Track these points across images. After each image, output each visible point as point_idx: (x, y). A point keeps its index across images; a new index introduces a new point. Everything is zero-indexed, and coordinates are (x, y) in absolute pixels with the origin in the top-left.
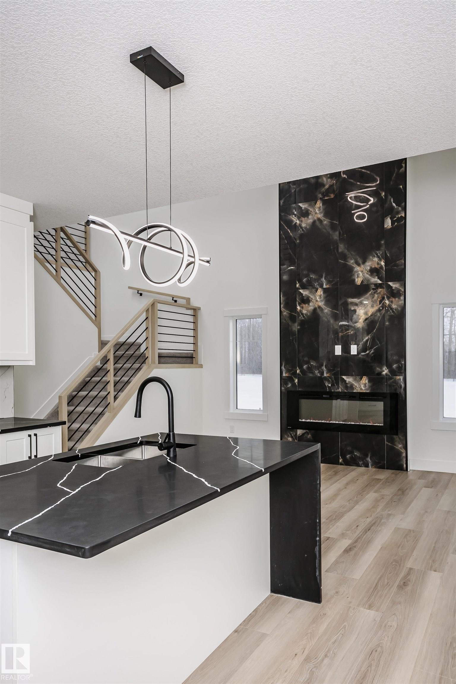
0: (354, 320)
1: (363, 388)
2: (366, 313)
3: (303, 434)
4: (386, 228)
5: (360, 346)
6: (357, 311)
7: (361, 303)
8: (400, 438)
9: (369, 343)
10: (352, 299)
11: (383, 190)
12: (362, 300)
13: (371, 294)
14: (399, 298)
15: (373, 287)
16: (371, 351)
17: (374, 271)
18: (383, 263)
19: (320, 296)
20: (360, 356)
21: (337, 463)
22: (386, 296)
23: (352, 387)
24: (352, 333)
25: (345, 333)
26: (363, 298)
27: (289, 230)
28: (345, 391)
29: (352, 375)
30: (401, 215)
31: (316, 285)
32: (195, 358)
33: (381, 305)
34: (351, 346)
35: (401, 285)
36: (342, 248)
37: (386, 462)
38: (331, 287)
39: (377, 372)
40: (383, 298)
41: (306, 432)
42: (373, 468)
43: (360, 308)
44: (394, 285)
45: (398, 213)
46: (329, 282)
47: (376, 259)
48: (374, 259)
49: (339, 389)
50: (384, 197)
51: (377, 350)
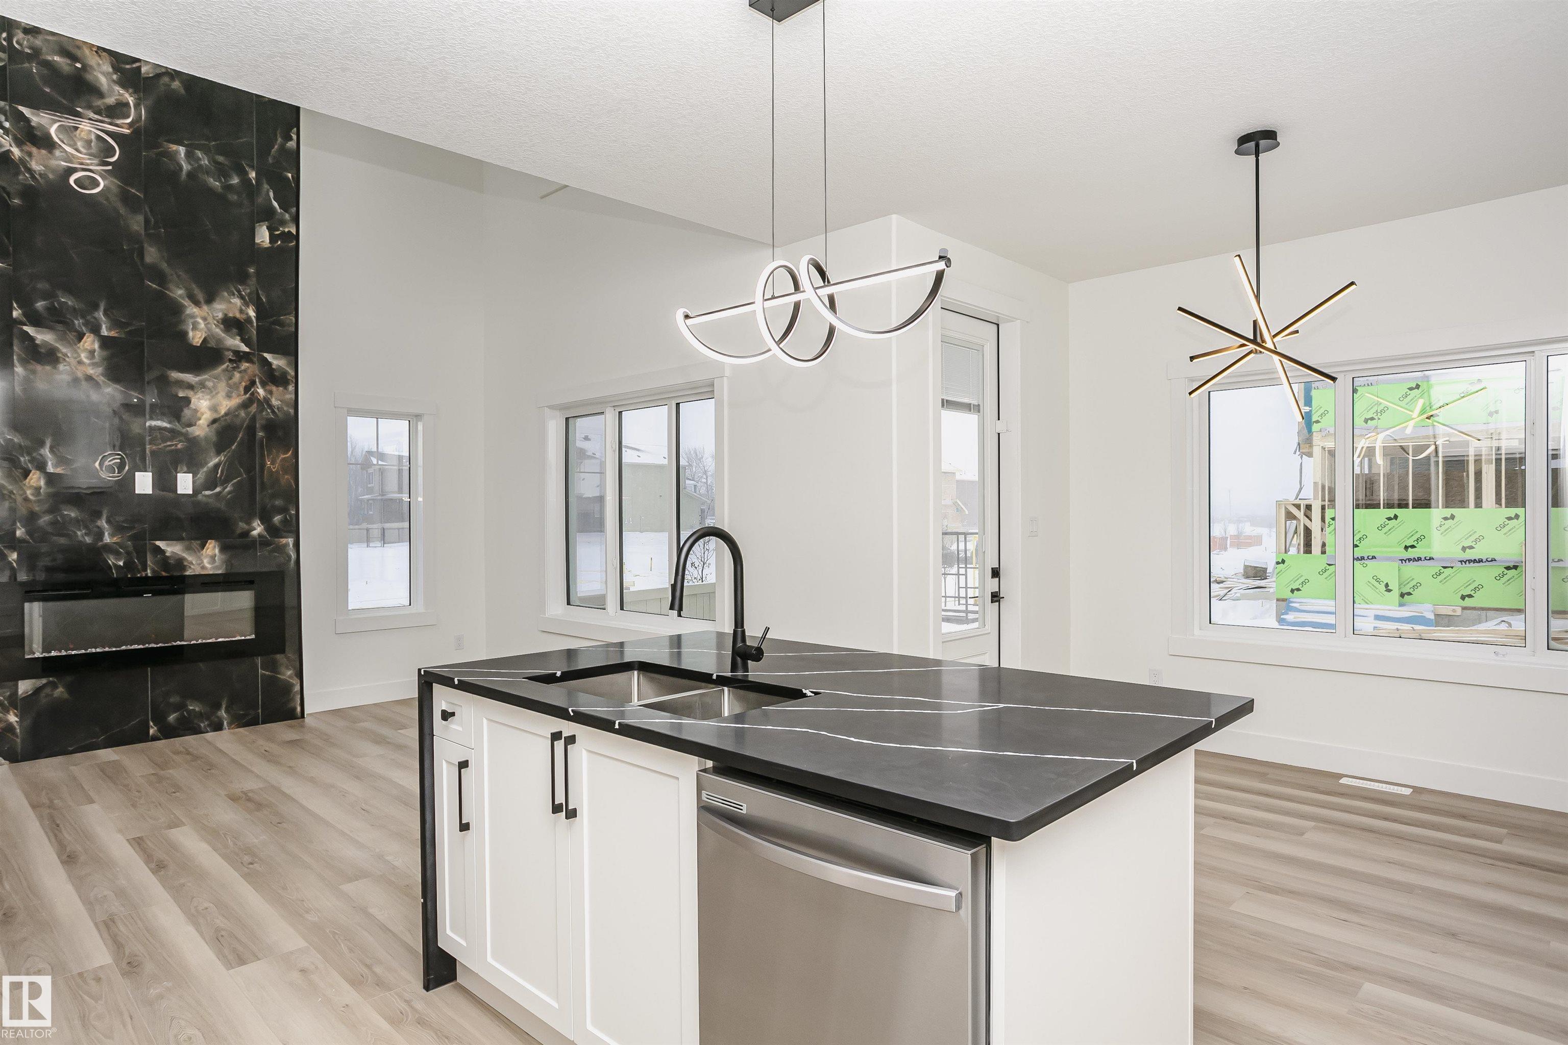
0: (184, 420)
1: (209, 566)
2: (214, 409)
3: (38, 690)
4: (258, 244)
5: (201, 475)
6: (193, 400)
7: (202, 385)
8: (288, 658)
9: (222, 471)
10: (180, 374)
11: (252, 167)
12: (206, 380)
13: (226, 370)
14: (286, 388)
15: (230, 357)
16: (226, 487)
18: (252, 313)
19: (92, 352)
20: (200, 497)
21: (144, 739)
22: (258, 379)
23: (180, 563)
24: (179, 446)
25: (162, 445)
26: (206, 376)
28: (164, 574)
29: (179, 539)
30: (290, 229)
31: (79, 323)
33: (248, 396)
34: (178, 474)
35: (289, 364)
36: (152, 254)
37: (260, 711)
38: (122, 336)
39: (239, 531)
40: (253, 383)
41: (48, 683)
42: (232, 729)
43: (200, 395)
44: (277, 361)
45: (283, 223)
46: (115, 324)
47: (237, 301)
48: (232, 300)
49: (146, 570)
50: (254, 182)
51: (238, 486)
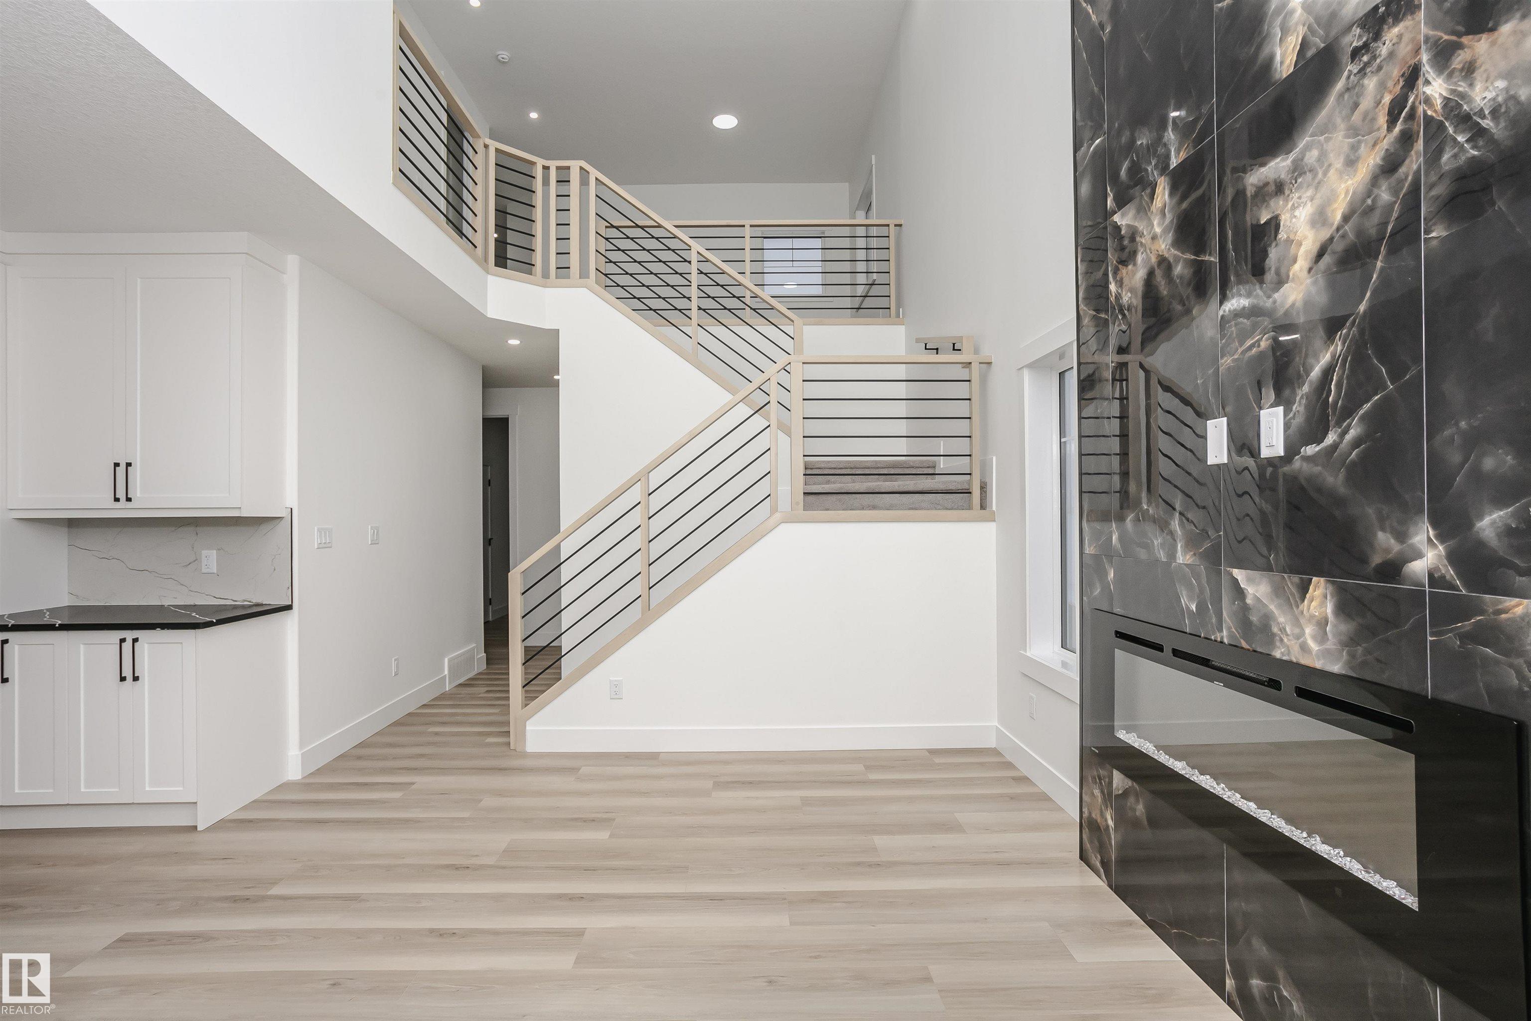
0: (1270, 276)
1: (1313, 646)
2: (1321, 217)
5: (1299, 407)
6: (1283, 219)
7: (1298, 169)
9: (1339, 385)
10: (1263, 170)
13: (1345, 89)
16: (1349, 427)
19: (1163, 210)
20: (1298, 462)
22: (1428, 51)
23: (1265, 628)
24: (1261, 344)
25: (1241, 350)
26: (1304, 140)
28: (1243, 641)
29: (1268, 566)
31: (1152, 170)
32: (971, 493)
33: (1401, 127)
34: (1261, 413)
38: (1192, 151)
39: (1376, 559)
40: (1411, 79)
41: (1133, 787)
43: (1295, 197)
46: (1185, 134)
49: (1221, 630)
51: (1375, 421)
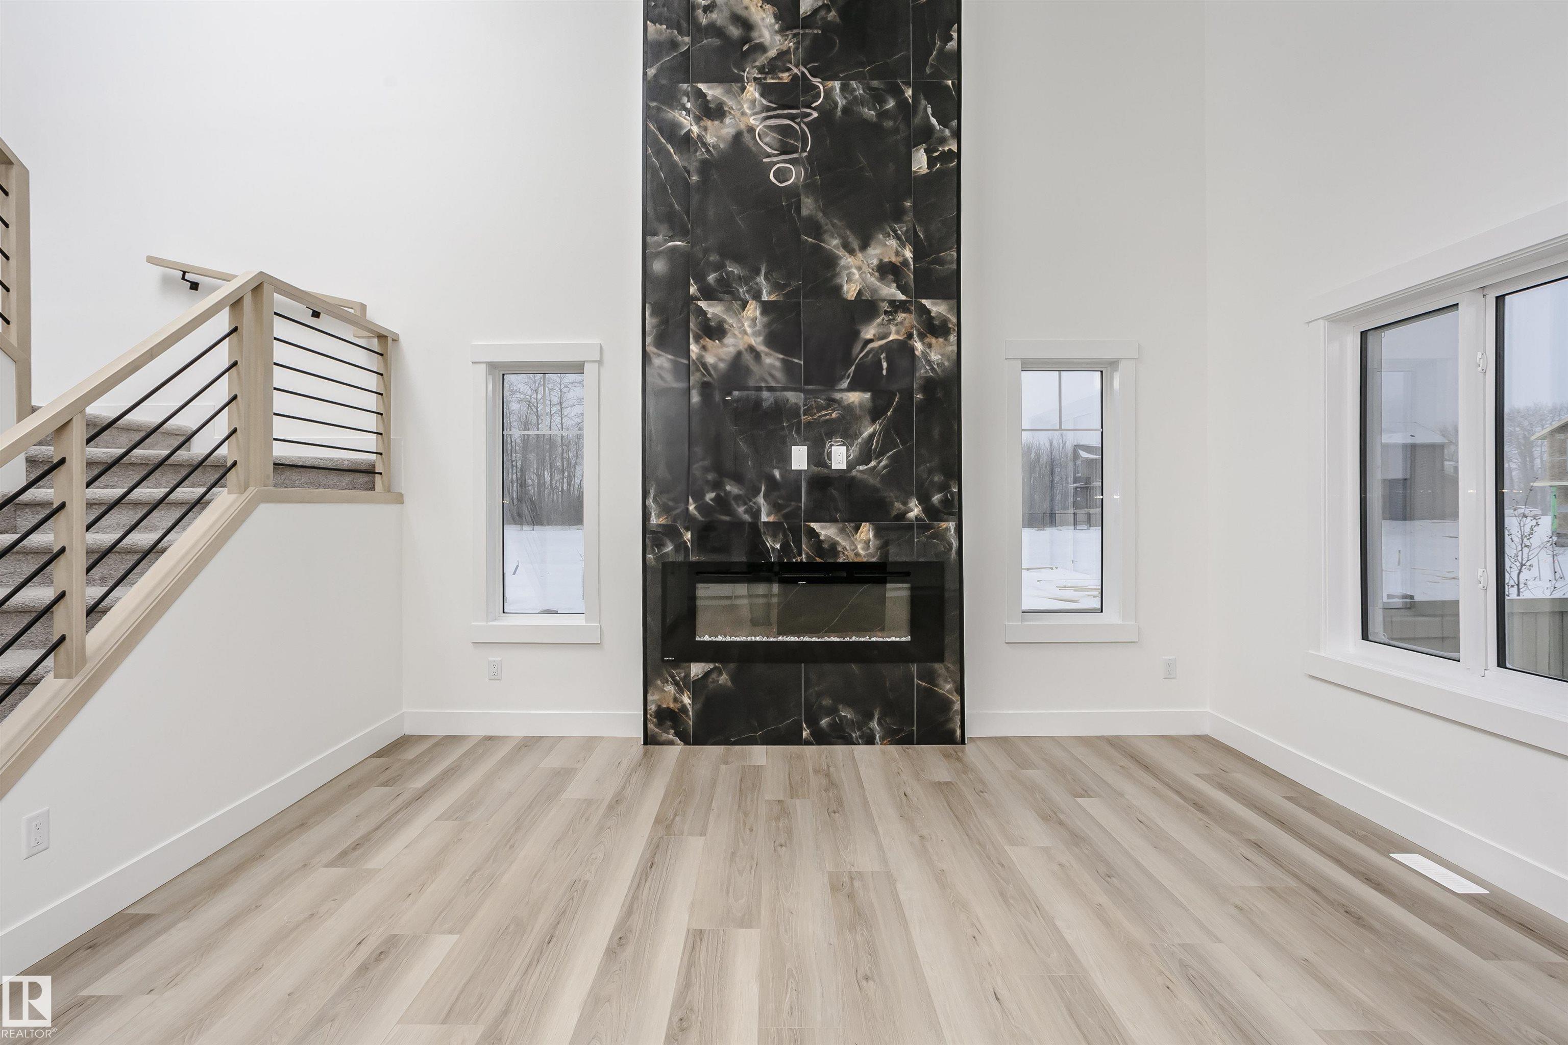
1: (862, 552)
3: (707, 675)
4: (916, 172)
5: (855, 447)
8: (947, 669)
9: (877, 442)
11: (909, 84)
13: (881, 324)
14: (946, 339)
15: (886, 308)
16: (882, 460)
17: (887, 270)
18: (908, 254)
19: (754, 320)
20: (854, 473)
21: (797, 740)
22: (916, 330)
23: (833, 549)
24: (834, 415)
25: (818, 415)
27: (669, 146)
28: (818, 560)
29: (833, 520)
30: (950, 147)
31: (743, 291)
32: (381, 474)
34: (832, 447)
35: (950, 310)
36: (808, 206)
37: (914, 728)
38: (782, 299)
39: (894, 513)
40: (910, 336)
41: (715, 668)
42: (885, 744)
44: (937, 308)
45: (943, 141)
46: (776, 287)
47: (893, 243)
48: (887, 243)
49: (800, 555)
50: (910, 101)
51: (893, 460)
